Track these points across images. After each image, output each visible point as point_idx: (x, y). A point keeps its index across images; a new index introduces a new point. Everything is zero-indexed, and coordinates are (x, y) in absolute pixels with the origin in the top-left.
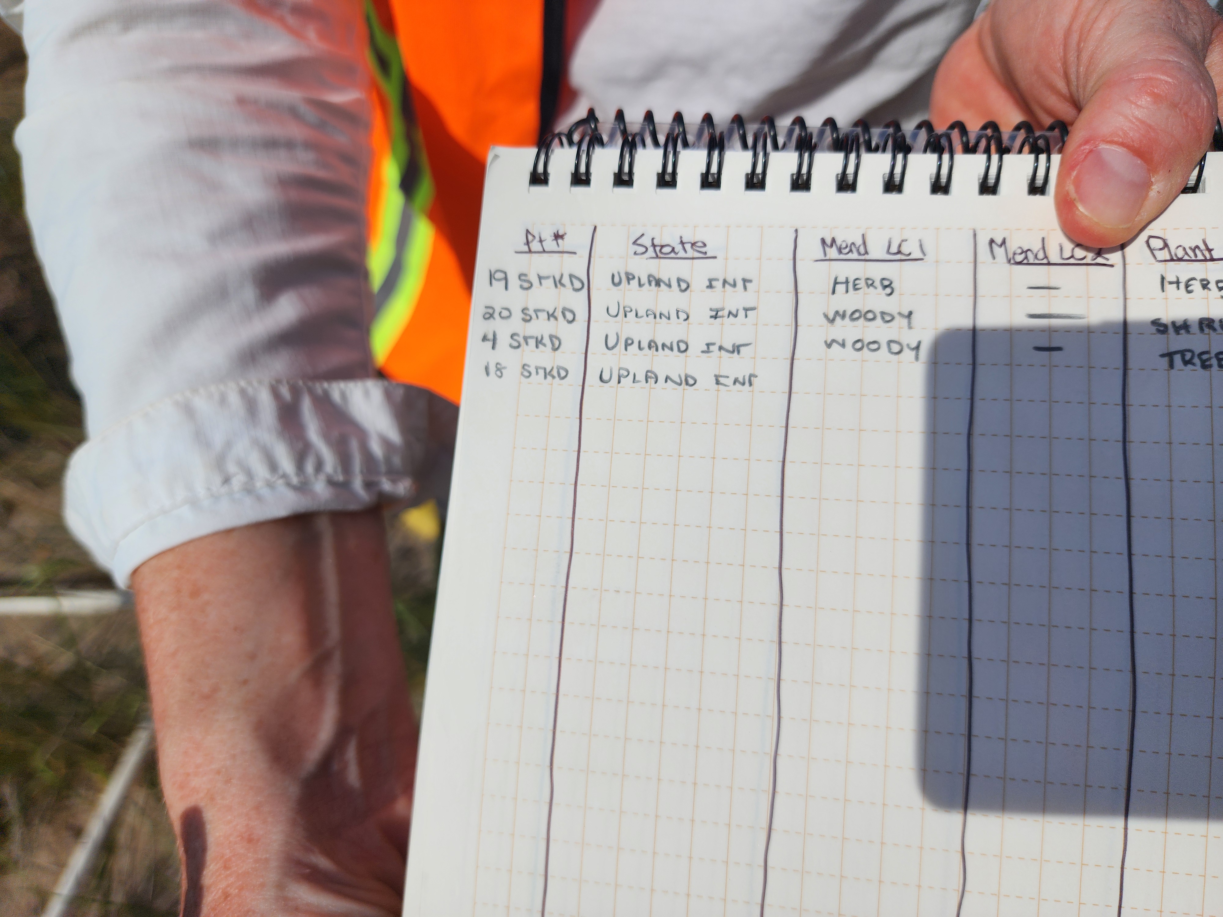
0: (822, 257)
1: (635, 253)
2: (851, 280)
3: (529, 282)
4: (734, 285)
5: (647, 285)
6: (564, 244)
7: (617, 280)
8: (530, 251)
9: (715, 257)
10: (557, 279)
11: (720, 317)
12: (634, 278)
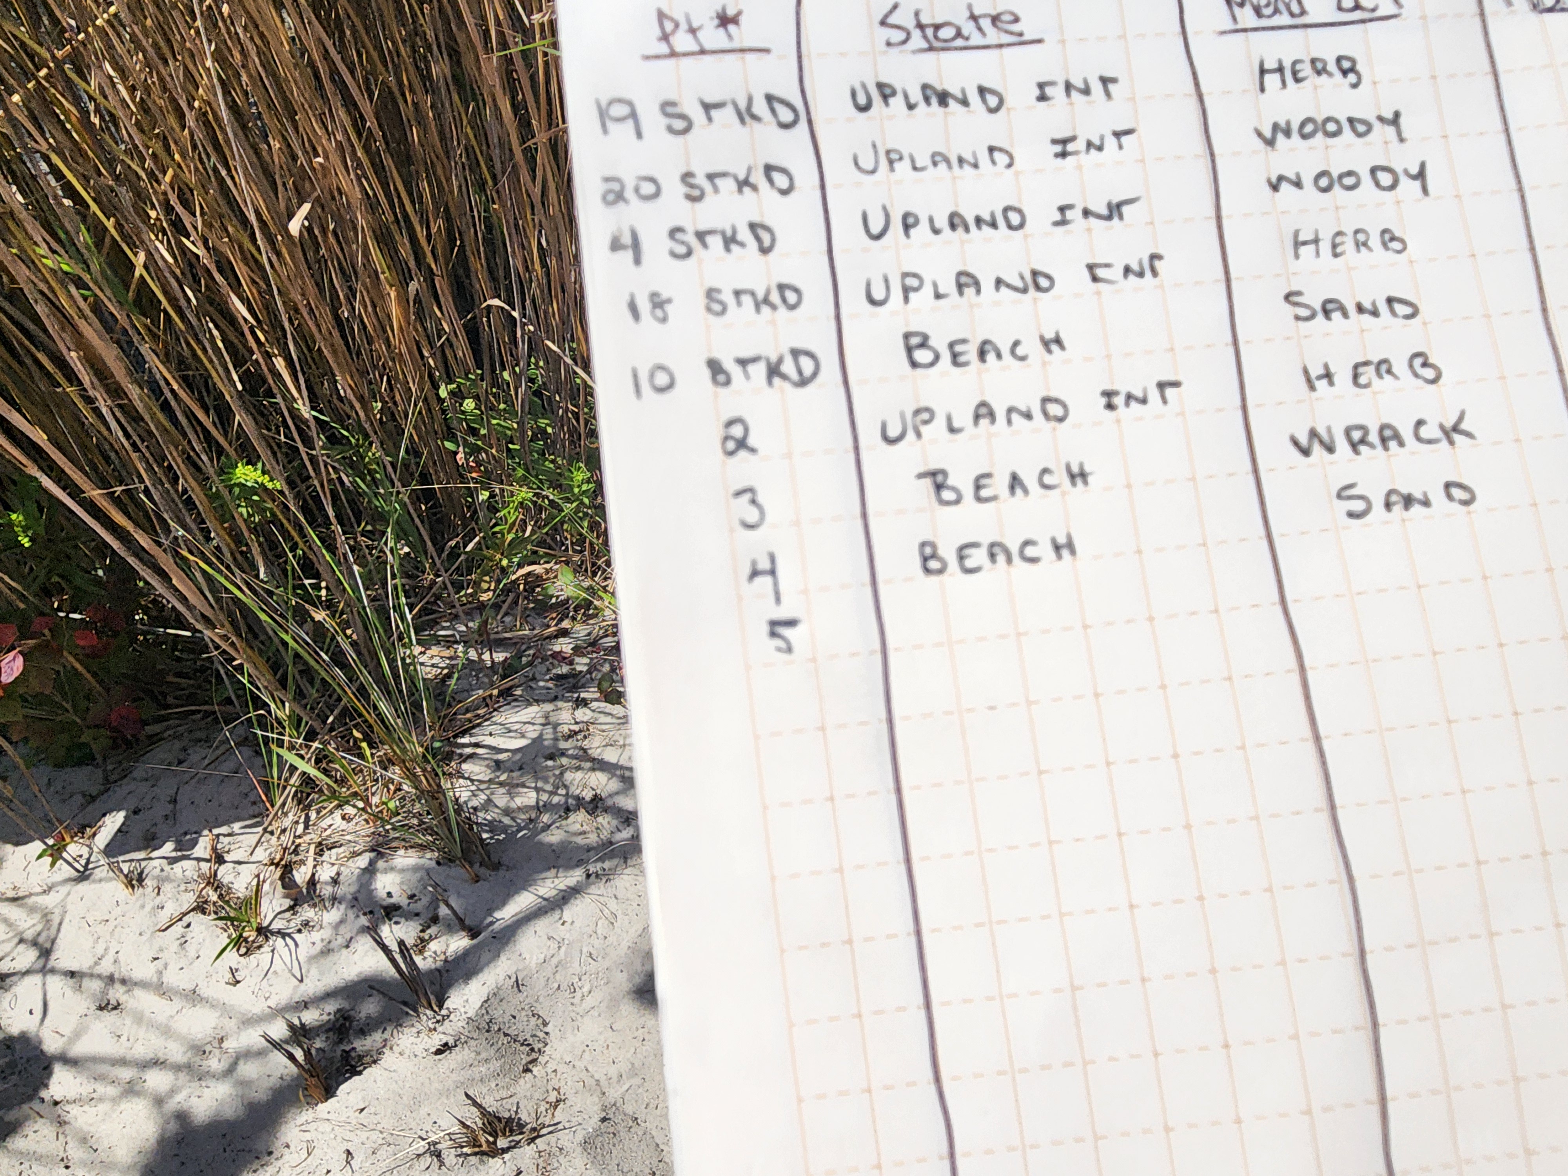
0: (1230, 26)
1: (889, 44)
2: (1287, 65)
3: (683, 117)
4: (1086, 91)
5: (922, 104)
6: (742, 35)
7: (862, 100)
8: (673, 54)
9: (1039, 41)
10: (743, 105)
11: (1070, 154)
12: (894, 93)
